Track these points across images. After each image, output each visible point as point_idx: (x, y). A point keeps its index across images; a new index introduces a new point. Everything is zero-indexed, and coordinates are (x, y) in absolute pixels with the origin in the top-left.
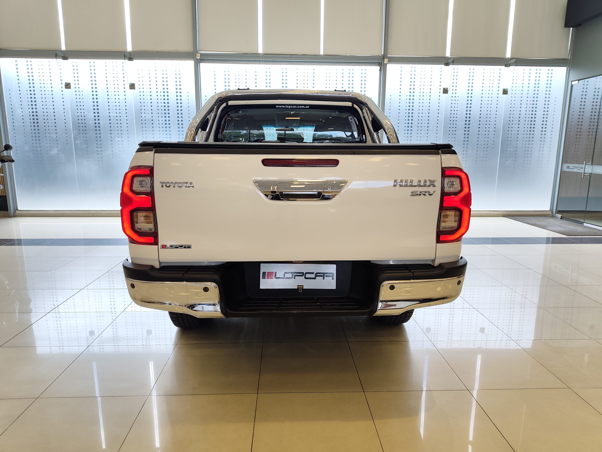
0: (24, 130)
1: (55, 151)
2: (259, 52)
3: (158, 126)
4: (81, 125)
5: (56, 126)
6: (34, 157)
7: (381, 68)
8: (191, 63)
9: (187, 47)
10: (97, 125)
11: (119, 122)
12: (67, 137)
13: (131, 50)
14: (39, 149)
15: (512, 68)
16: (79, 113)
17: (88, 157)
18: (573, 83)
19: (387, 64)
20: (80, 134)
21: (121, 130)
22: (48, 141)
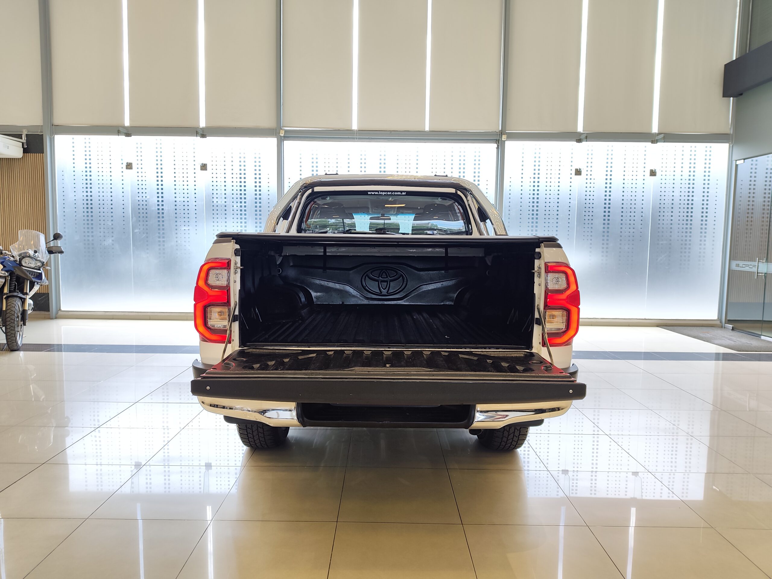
0: (76, 216)
1: (109, 241)
2: (353, 129)
3: (232, 212)
4: (141, 211)
5: (112, 212)
6: (85, 248)
7: (498, 146)
8: (273, 141)
9: (268, 122)
10: (161, 211)
11: (186, 208)
12: (124, 225)
13: (205, 126)
14: (91, 239)
15: (660, 144)
16: (141, 197)
17: (147, 249)
18: (738, 162)
19: (506, 142)
20: (139, 221)
21: (188, 218)
22: (102, 230)
